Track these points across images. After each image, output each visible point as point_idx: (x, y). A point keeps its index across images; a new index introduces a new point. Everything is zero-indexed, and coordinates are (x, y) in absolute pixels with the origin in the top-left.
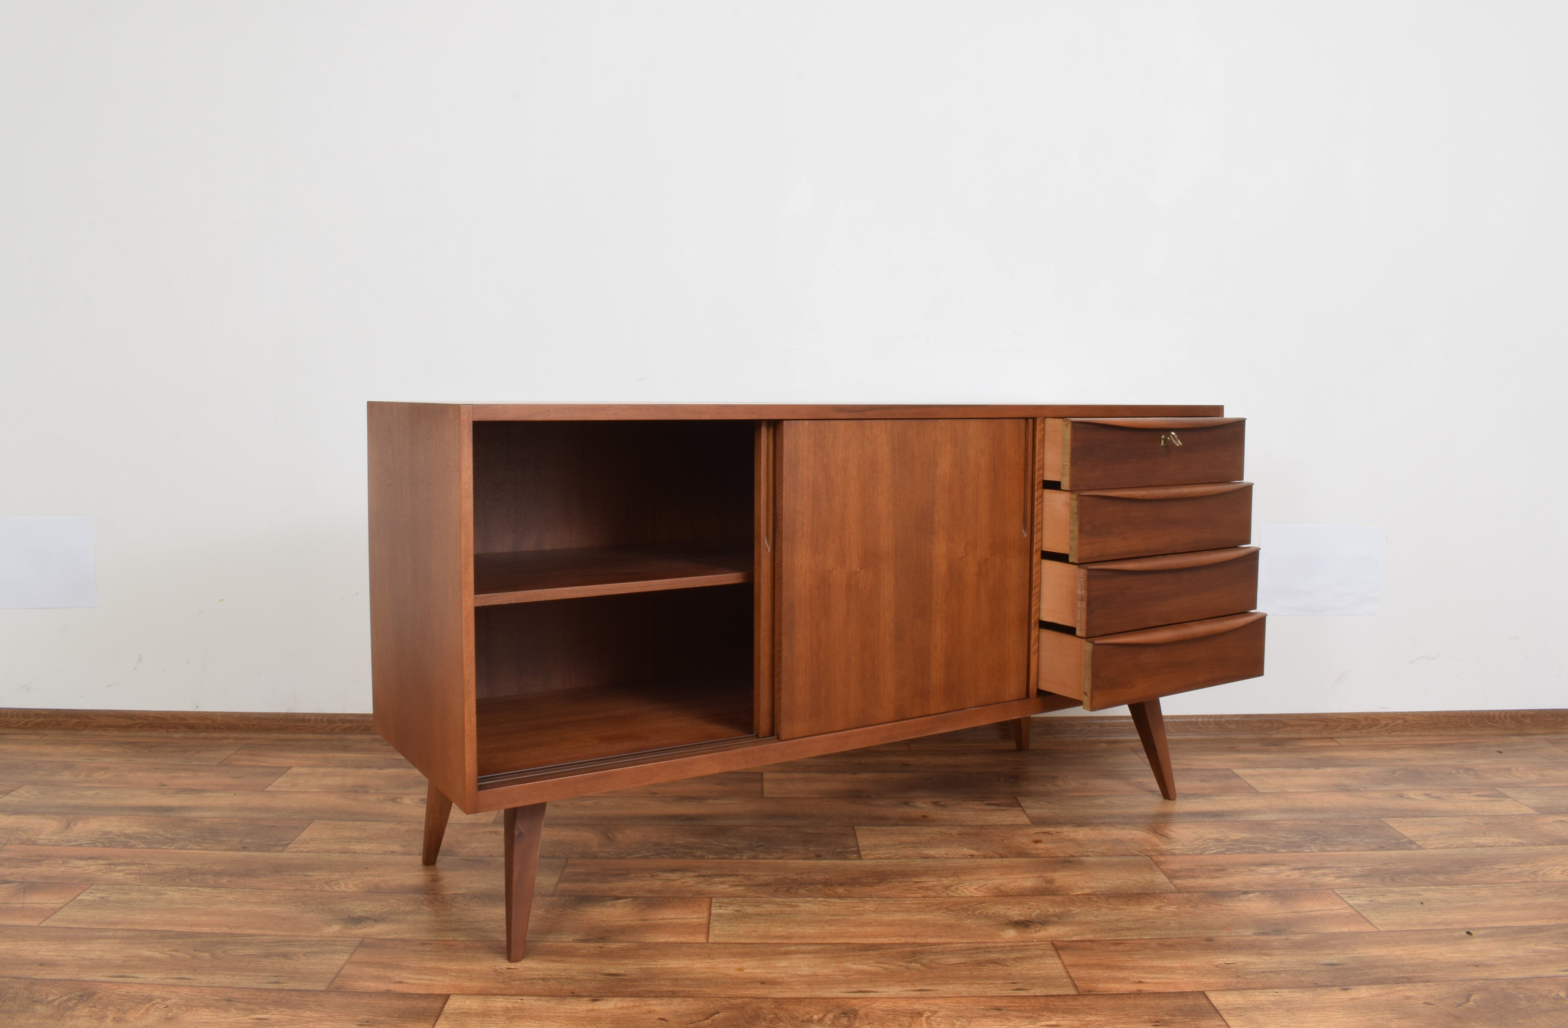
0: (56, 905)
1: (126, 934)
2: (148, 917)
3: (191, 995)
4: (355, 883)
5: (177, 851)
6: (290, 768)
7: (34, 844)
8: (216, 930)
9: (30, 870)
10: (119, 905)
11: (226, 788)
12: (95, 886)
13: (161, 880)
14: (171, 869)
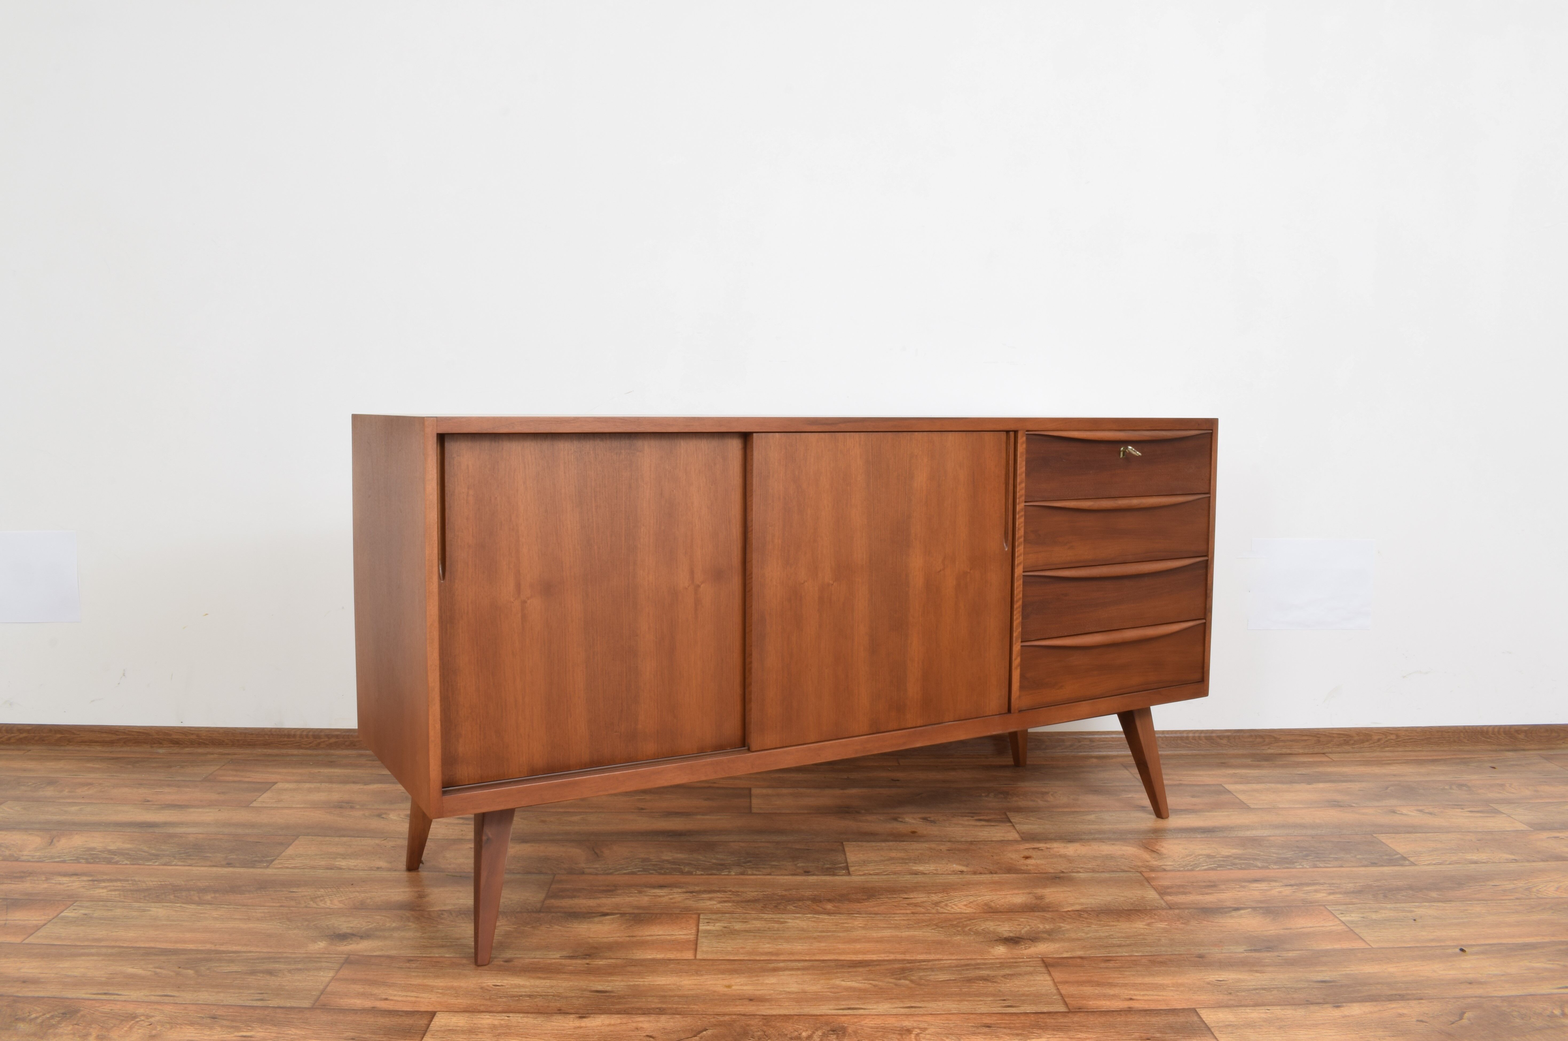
0: (40, 922)
1: (110, 951)
2: (131, 934)
3: (175, 1013)
4: (341, 899)
5: (161, 867)
6: (275, 783)
7: (17, 860)
8: (200, 947)
9: (13, 886)
10: (102, 921)
11: (211, 804)
12: (78, 902)
13: (145, 896)
14: (155, 886)
